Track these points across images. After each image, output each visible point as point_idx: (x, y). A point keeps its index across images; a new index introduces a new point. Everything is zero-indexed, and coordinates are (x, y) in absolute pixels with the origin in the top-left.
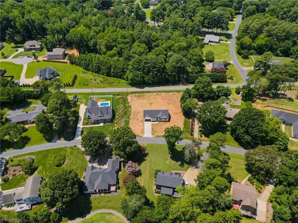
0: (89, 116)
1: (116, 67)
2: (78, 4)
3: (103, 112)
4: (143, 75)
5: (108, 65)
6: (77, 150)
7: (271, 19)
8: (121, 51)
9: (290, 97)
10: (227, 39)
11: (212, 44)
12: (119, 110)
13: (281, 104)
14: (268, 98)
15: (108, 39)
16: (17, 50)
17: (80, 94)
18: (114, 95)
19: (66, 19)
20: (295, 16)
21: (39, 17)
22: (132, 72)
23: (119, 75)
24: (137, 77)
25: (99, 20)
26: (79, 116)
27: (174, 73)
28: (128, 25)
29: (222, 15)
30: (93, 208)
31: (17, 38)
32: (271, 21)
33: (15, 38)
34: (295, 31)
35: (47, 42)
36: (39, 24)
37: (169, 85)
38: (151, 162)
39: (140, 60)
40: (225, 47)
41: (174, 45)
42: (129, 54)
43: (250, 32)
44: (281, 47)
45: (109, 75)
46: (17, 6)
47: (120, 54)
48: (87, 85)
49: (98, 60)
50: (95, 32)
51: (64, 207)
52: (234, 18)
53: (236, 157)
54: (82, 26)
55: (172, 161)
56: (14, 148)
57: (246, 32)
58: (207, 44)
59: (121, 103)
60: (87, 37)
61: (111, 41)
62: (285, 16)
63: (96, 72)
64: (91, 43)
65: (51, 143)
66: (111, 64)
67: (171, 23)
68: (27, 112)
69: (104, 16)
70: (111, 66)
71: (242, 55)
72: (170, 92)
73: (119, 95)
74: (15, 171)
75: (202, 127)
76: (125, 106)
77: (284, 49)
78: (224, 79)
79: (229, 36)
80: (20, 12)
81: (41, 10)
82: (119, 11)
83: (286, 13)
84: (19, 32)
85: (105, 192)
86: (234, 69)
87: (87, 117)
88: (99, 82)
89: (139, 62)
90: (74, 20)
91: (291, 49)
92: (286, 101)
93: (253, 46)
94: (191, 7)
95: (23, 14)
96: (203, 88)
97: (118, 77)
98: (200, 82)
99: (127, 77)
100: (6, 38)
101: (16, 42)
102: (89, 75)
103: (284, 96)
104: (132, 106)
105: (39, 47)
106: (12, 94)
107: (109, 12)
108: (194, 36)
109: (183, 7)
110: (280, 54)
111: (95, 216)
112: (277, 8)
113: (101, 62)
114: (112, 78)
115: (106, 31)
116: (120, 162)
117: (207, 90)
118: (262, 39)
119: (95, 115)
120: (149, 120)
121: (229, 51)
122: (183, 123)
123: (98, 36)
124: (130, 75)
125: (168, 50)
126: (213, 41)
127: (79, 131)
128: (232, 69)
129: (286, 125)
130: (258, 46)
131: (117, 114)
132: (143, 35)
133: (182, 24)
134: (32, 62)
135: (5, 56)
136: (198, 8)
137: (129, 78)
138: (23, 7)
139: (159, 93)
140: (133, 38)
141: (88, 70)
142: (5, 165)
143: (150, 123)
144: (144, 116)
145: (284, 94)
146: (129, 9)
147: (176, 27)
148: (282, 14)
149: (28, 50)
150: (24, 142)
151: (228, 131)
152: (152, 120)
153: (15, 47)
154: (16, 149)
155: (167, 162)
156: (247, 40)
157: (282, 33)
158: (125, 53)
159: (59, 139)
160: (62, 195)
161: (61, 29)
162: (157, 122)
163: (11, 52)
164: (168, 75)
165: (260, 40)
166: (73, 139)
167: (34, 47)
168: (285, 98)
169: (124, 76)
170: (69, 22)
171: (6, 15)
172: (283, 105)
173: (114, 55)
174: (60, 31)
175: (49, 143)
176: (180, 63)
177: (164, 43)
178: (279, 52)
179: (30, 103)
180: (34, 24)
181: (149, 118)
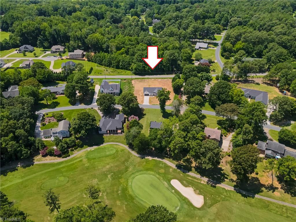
0: (102, 91)
1: (123, 61)
2: (94, 20)
3: (113, 88)
4: (144, 65)
5: (117, 60)
6: (93, 110)
7: (247, 30)
8: (128, 50)
9: (257, 82)
10: (214, 47)
11: (201, 49)
12: (125, 89)
13: (250, 87)
14: (240, 83)
15: (118, 42)
16: (45, 53)
17: (95, 79)
18: (121, 80)
19: (85, 29)
20: (269, 28)
21: (64, 28)
22: (136, 63)
23: (126, 67)
24: (140, 66)
25: (111, 30)
26: (95, 91)
27: (168, 65)
28: (134, 34)
29: (210, 27)
30: (105, 141)
31: (46, 44)
32: (248, 31)
33: (44, 44)
34: (265, 37)
35: (69, 47)
36: (63, 33)
37: (165, 74)
38: (147, 119)
39: (142, 54)
40: (212, 52)
41: (169, 46)
42: (134, 50)
43: (231, 39)
44: (256, 50)
45: (118, 67)
46: (46, 20)
47: (127, 53)
48: (101, 73)
49: (110, 57)
50: (107, 38)
51: (86, 134)
52: (222, 32)
53: (211, 117)
54: (98, 34)
55: (164, 119)
56: (48, 108)
57: (228, 40)
58: (198, 49)
59: (127, 85)
60: (102, 41)
61: (121, 43)
62: (261, 29)
63: (108, 66)
64: (104, 46)
65: (74, 106)
66: (120, 59)
67: (168, 32)
68: (57, 87)
69: (115, 27)
70: (120, 60)
71: (225, 57)
72: (165, 78)
73: (125, 80)
74: (50, 120)
75: (187, 100)
76: (129, 86)
77: (258, 52)
78: (207, 70)
79: (216, 45)
80: (49, 24)
81: (65, 24)
82: (127, 25)
83: (262, 26)
84: (47, 40)
85: (114, 133)
86: (217, 66)
87: (101, 92)
88: (110, 72)
89: (142, 55)
90: (92, 30)
91: (263, 51)
92: (254, 85)
93: (234, 50)
94: (186, 22)
95: (51, 26)
96: (189, 72)
97: (125, 69)
98: (187, 68)
99: (132, 68)
100: (37, 43)
101: (45, 48)
102: (103, 68)
103: (253, 82)
104: (135, 86)
105: (63, 50)
106: (47, 74)
107: (120, 25)
108: (186, 42)
109: (179, 22)
110: (255, 56)
111: (106, 145)
112: (255, 23)
113: (113, 58)
114: (120, 70)
115: (116, 38)
116: (125, 118)
117: (192, 74)
118: (240, 44)
119: (107, 90)
120: (148, 95)
121: (214, 54)
122: (173, 97)
123: (111, 40)
124: (134, 66)
125: (165, 50)
126: (202, 47)
127: (95, 100)
128: (215, 66)
129: (251, 99)
130: (237, 50)
131: (123, 91)
132: (145, 39)
133: (177, 33)
134: (57, 60)
135: (36, 56)
136: (191, 23)
137: (134, 68)
138: (51, 21)
139: (156, 79)
140: (138, 41)
141: (102, 65)
142: (43, 117)
143: (149, 97)
144: (144, 91)
145: (253, 81)
146: (135, 24)
147: (172, 34)
148: (259, 27)
149: (54, 52)
150: (56, 105)
151: (207, 102)
152: (150, 95)
153: (43, 51)
154: (50, 109)
155: (159, 119)
156: (228, 45)
157: (256, 39)
158: (131, 51)
159: (80, 104)
160: (86, 123)
161: (81, 36)
162: (154, 96)
163: (40, 53)
164: (164, 66)
165: (239, 45)
166: (90, 104)
167: (58, 50)
168: (253, 83)
169: (129, 68)
170: (88, 31)
171: (38, 26)
172: (251, 87)
173: (122, 54)
174: (80, 38)
175: (73, 106)
176: (173, 56)
177: (161, 44)
178: (254, 54)
179: (58, 83)
180: (60, 33)
181: (148, 93)
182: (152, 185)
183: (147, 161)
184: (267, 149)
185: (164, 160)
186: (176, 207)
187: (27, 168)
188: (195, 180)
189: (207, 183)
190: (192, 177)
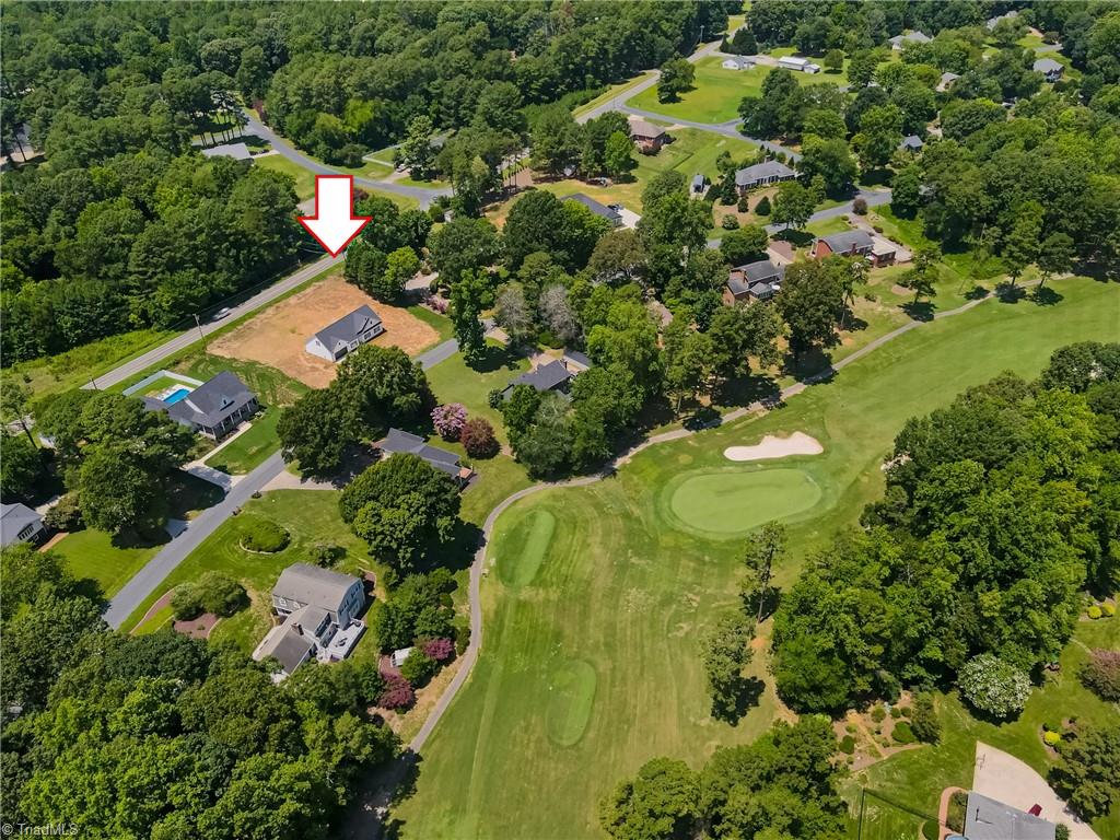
9: (525, 186)
23: (105, 322)
30: (475, 523)
37: (278, 279)
65: (175, 541)
71: (347, 162)
72: (302, 287)
97: (100, 336)
104: (254, 359)
111: (497, 525)
118: (362, 108)
120: (345, 352)
121: (302, 168)
122: (414, 318)
127: (210, 474)
152: (349, 349)
159: (183, 519)
166: (222, 494)
182: (720, 493)
183: (631, 469)
184: (751, 286)
185: (650, 439)
186: (807, 481)
187: (419, 784)
188: (750, 421)
189: (768, 408)
190: (737, 422)
